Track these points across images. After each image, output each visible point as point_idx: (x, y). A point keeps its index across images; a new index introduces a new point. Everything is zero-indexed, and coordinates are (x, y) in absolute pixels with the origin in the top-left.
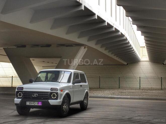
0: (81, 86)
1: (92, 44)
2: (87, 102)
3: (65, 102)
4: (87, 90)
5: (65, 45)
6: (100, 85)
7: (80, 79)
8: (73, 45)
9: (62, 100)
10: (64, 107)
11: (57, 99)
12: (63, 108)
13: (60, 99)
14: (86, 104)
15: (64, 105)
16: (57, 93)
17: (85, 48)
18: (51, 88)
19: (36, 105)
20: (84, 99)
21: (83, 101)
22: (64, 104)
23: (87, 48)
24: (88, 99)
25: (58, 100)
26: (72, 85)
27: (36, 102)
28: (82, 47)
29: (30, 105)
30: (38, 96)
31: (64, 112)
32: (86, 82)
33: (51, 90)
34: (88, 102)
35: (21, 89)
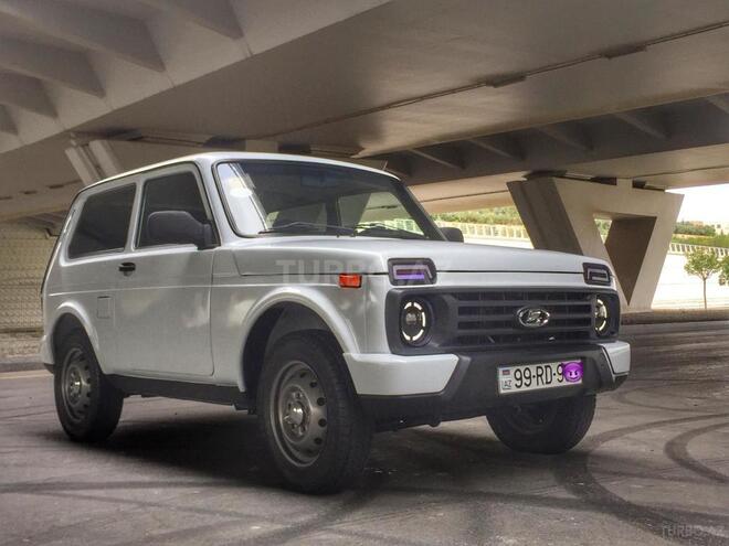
19: (555, 384)
27: (554, 366)
33: (587, 281)
35: (421, 272)
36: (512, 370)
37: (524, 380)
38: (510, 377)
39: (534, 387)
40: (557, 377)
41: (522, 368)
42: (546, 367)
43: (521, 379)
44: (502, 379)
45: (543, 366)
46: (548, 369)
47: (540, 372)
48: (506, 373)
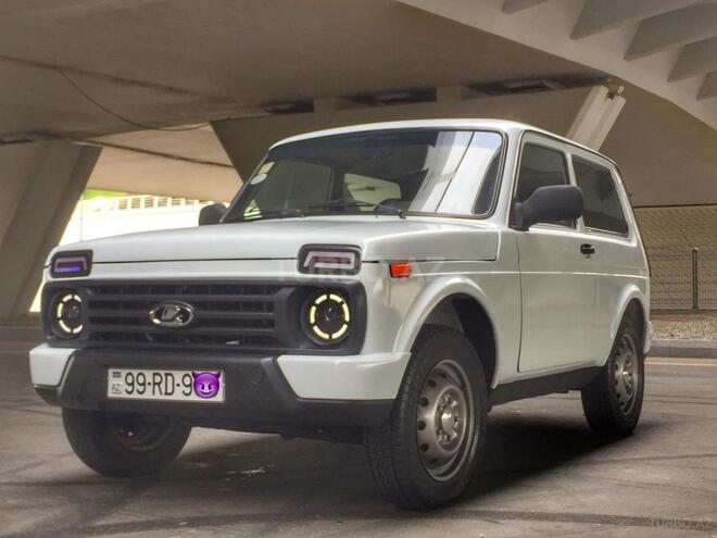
0: (587, 249)
1: (650, 76)
2: (635, 377)
3: (444, 375)
4: (634, 288)
5: (508, 89)
6: (695, 295)
7: (573, 183)
8: (547, 84)
9: (400, 353)
10: (430, 416)
11: (352, 343)
12: (423, 425)
13: (387, 346)
14: (629, 390)
15: (426, 403)
16: (355, 294)
17: (611, 95)
18: (305, 250)
19: (178, 396)
20: (615, 354)
21: (603, 367)
22: (428, 394)
23: (623, 95)
24: (641, 357)
25: (370, 358)
26: (505, 235)
27: (178, 375)
28: (595, 88)
29: (135, 396)
30: (199, 322)
31: (436, 462)
32: (621, 229)
33: (302, 269)
34: (646, 378)
35: (80, 264)
36: (124, 372)
37: (137, 386)
38: (121, 381)
39: (148, 395)
40: (182, 388)
41: (135, 373)
42: (167, 375)
43: (132, 384)
44: (112, 381)
45: (162, 373)
46: (170, 378)
47: (158, 379)
48: (117, 375)
